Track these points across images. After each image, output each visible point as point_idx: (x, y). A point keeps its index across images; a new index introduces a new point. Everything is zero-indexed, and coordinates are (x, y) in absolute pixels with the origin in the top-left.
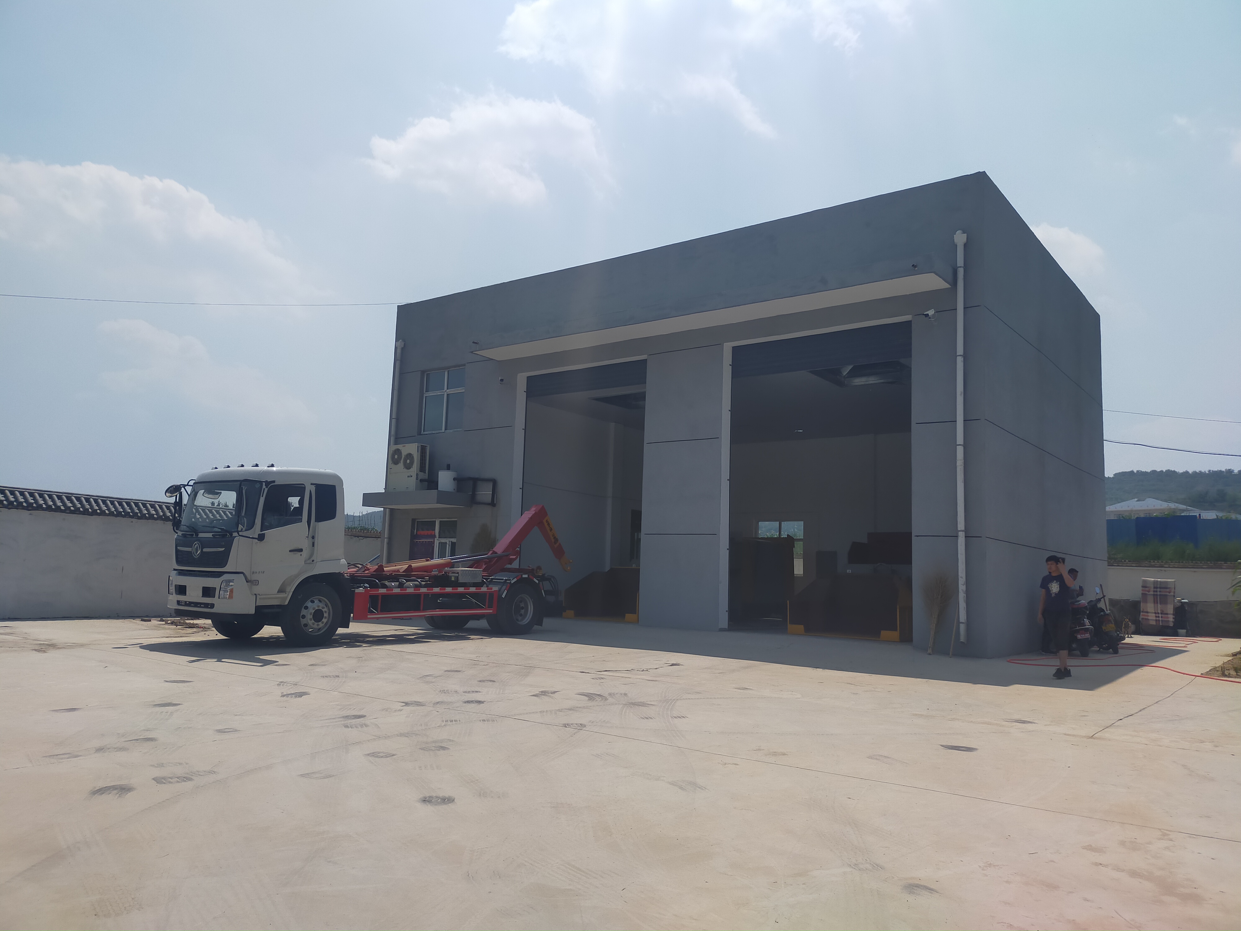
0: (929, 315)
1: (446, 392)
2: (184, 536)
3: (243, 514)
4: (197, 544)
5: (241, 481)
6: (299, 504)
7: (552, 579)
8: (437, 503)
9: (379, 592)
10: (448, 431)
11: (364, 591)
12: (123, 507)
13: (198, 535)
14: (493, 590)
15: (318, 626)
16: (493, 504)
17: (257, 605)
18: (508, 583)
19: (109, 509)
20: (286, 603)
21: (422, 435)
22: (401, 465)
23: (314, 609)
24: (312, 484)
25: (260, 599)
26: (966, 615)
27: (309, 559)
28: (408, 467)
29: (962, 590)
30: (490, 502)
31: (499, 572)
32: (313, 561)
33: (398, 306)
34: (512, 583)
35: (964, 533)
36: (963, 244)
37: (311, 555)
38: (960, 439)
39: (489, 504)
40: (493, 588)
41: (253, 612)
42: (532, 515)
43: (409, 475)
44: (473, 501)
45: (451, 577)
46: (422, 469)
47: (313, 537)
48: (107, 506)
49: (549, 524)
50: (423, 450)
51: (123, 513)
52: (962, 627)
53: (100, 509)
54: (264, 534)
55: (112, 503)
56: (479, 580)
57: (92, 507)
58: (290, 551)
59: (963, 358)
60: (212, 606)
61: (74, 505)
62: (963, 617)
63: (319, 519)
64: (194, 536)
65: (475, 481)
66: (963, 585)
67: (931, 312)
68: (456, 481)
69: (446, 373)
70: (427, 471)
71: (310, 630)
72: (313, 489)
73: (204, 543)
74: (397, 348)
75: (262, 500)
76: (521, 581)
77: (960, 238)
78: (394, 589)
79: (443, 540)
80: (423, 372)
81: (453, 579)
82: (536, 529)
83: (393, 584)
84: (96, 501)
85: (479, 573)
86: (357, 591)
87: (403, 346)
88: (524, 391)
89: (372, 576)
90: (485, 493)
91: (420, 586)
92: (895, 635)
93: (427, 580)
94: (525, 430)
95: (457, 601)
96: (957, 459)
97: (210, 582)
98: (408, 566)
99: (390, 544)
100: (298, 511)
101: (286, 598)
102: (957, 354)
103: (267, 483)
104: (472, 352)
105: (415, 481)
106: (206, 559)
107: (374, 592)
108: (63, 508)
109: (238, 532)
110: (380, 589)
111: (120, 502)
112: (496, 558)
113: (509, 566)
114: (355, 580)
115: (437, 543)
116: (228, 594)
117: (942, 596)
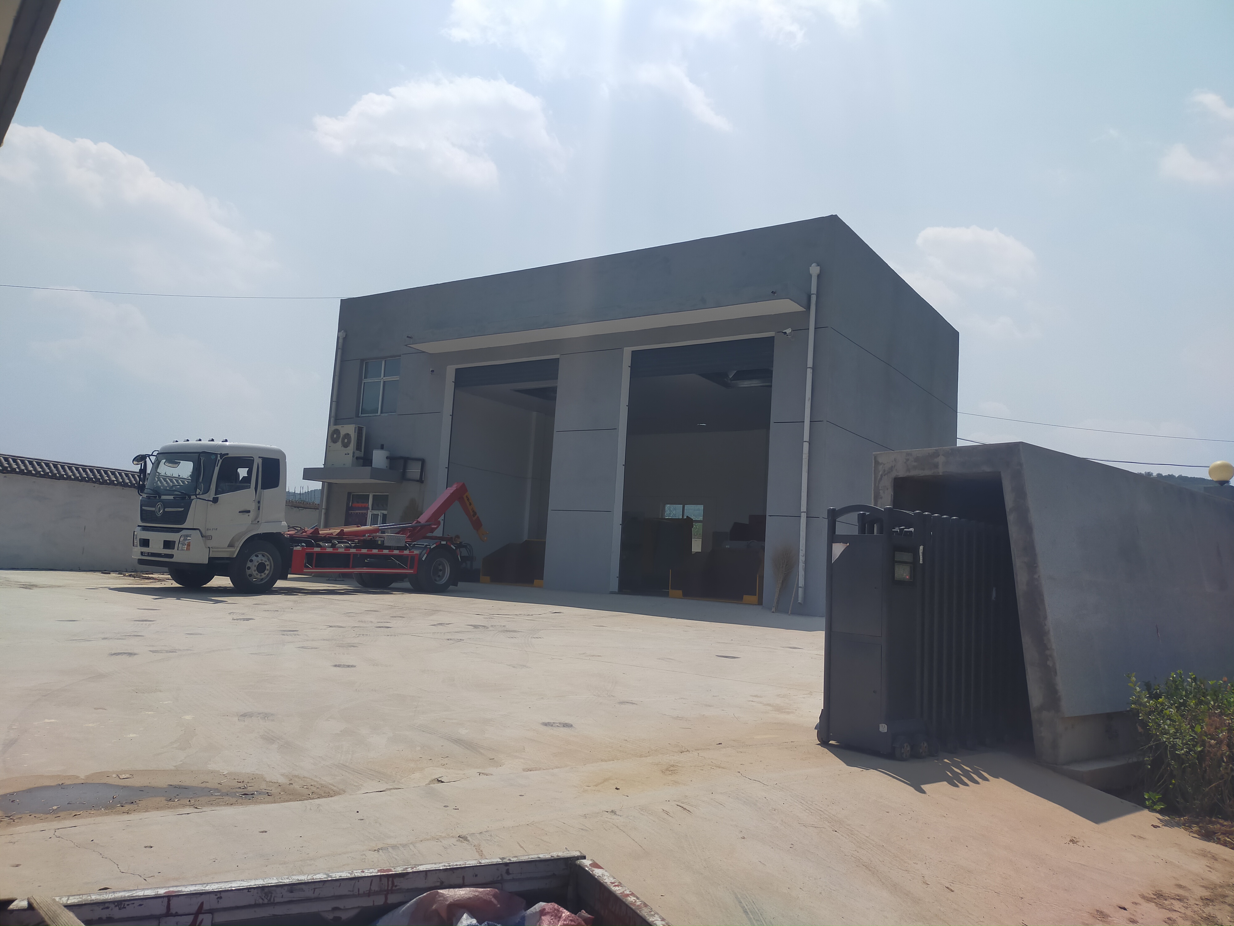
0: (787, 333)
1: (382, 379)
2: (148, 497)
3: (201, 480)
4: (160, 505)
5: (199, 453)
6: (247, 474)
7: (468, 547)
8: (370, 479)
9: (314, 550)
10: (383, 415)
11: (301, 549)
12: (87, 473)
13: (161, 497)
14: (414, 553)
15: (261, 576)
16: (421, 481)
17: (210, 556)
18: (428, 548)
19: (74, 475)
20: (235, 556)
21: (360, 417)
22: (339, 443)
23: (258, 562)
24: (259, 457)
25: (212, 552)
26: (804, 581)
27: (255, 520)
28: (346, 445)
29: (802, 560)
30: (419, 479)
31: (422, 539)
32: (258, 522)
33: (341, 300)
34: (432, 548)
35: (805, 514)
36: (817, 275)
37: (257, 517)
38: (806, 437)
39: (418, 481)
40: (415, 552)
41: (207, 562)
42: (453, 490)
43: (346, 453)
44: (404, 477)
45: (378, 541)
46: (358, 447)
47: (259, 502)
48: (72, 472)
49: (468, 499)
50: (359, 431)
51: (87, 479)
52: (801, 591)
53: (66, 474)
54: (218, 497)
55: (77, 469)
56: (402, 544)
57: (59, 472)
58: (239, 512)
59: (812, 370)
60: (171, 556)
61: (44, 470)
62: (801, 583)
63: (264, 487)
64: (157, 498)
65: (406, 460)
66: (803, 556)
67: (788, 331)
68: (389, 460)
69: (383, 363)
70: (363, 450)
71: (254, 580)
72: (260, 461)
73: (166, 504)
74: (339, 337)
75: (217, 469)
76: (440, 546)
77: (814, 270)
78: (327, 549)
79: (375, 512)
80: (362, 361)
81: (379, 543)
82: (457, 504)
83: (327, 545)
84: (63, 467)
85: (403, 539)
86: (295, 548)
87: (344, 336)
88: (453, 382)
89: (309, 537)
90: (414, 471)
91: (351, 547)
92: (754, 598)
93: (356, 542)
94: (452, 416)
95: (384, 561)
96: (803, 453)
97: (170, 537)
98: (340, 531)
99: (327, 514)
100: (247, 480)
101: (235, 552)
102: (808, 366)
103: (222, 455)
104: (406, 345)
105: (351, 459)
106: (167, 518)
107: (309, 550)
108: (33, 472)
109: (196, 495)
110: (315, 548)
111: (84, 468)
112: (420, 527)
113: (429, 534)
114: (294, 540)
115: (370, 515)
116: (186, 546)
117: (786, 565)
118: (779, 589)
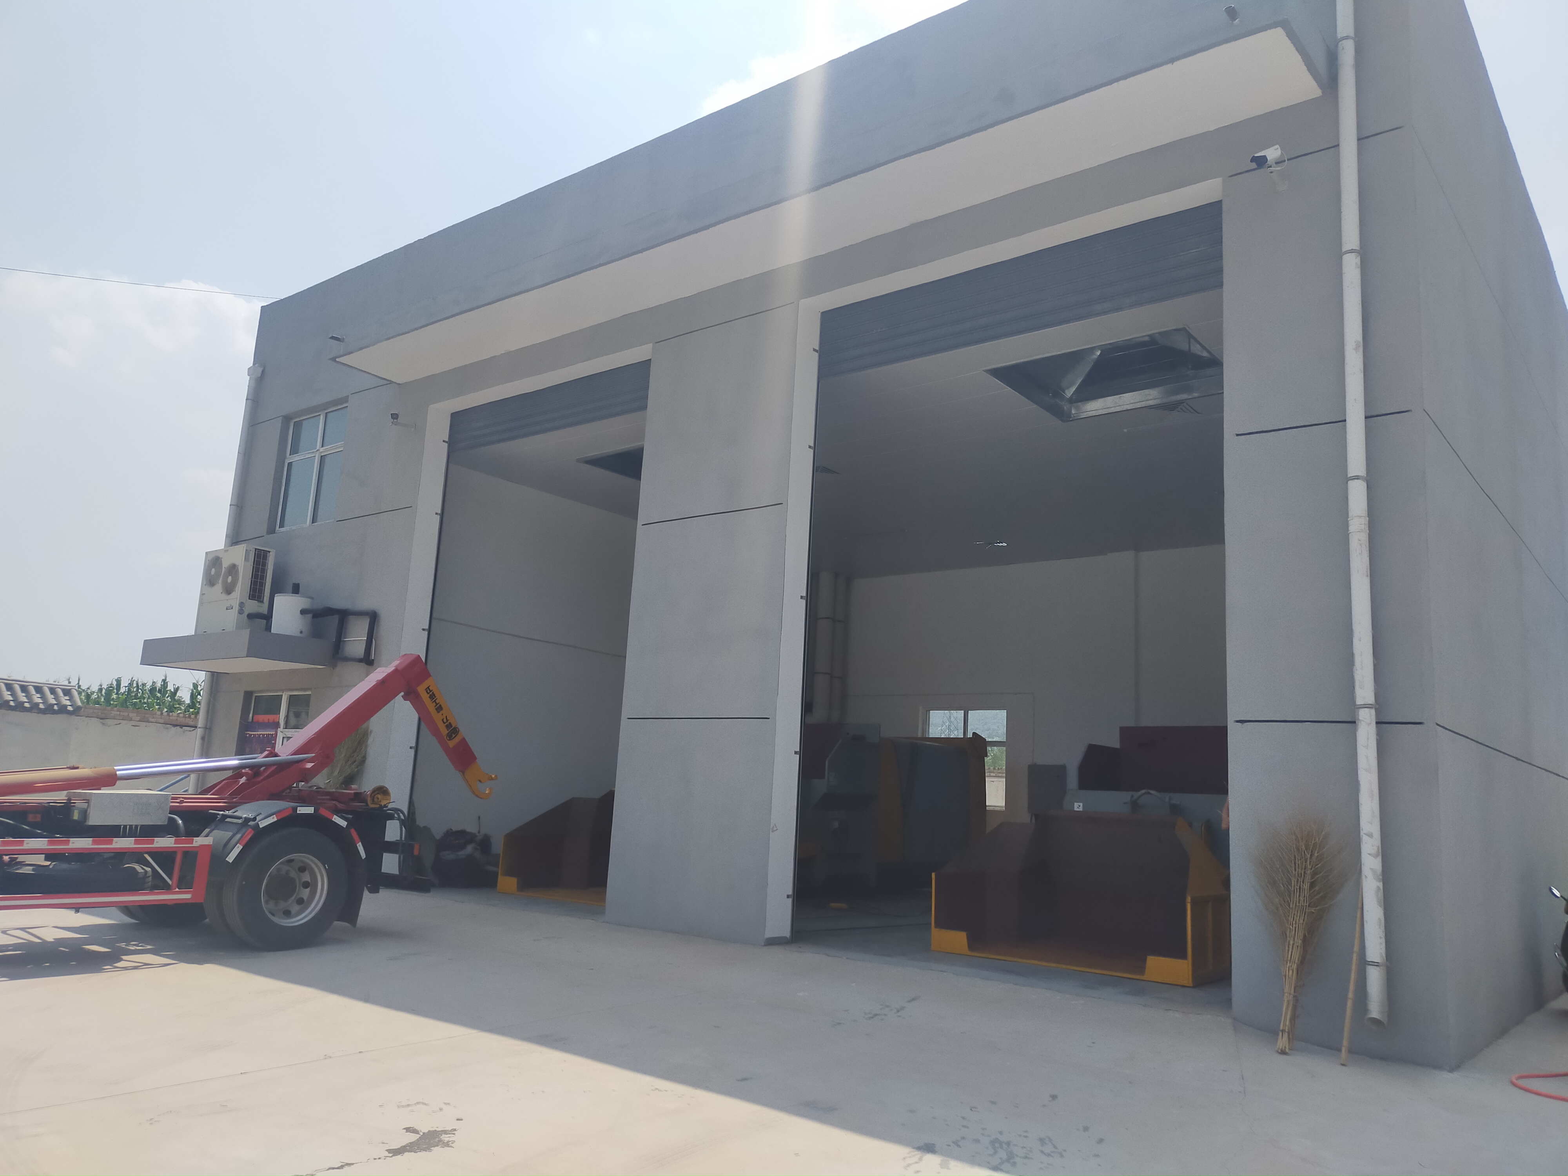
0: (1269, 158)
1: (318, 452)
10: (315, 525)
16: (368, 660)
18: (250, 826)
21: (276, 533)
26: (1383, 940)
28: (231, 590)
29: (1372, 869)
30: (363, 656)
33: (264, 304)
34: (267, 825)
35: (1373, 711)
38: (1356, 462)
39: (360, 660)
42: (386, 674)
43: (230, 605)
44: (338, 654)
46: (252, 593)
49: (432, 697)
50: (262, 559)
52: (1375, 979)
59: (1359, 258)
62: (1375, 949)
65: (344, 616)
66: (1376, 856)
67: (1272, 153)
68: (308, 616)
69: (322, 418)
70: (266, 600)
74: (253, 376)
80: (287, 419)
87: (262, 374)
88: (444, 441)
90: (356, 638)
94: (442, 515)
96: (1350, 515)
99: (207, 740)
102: (1344, 250)
105: (238, 617)
117: (1312, 885)
118: (1295, 966)
